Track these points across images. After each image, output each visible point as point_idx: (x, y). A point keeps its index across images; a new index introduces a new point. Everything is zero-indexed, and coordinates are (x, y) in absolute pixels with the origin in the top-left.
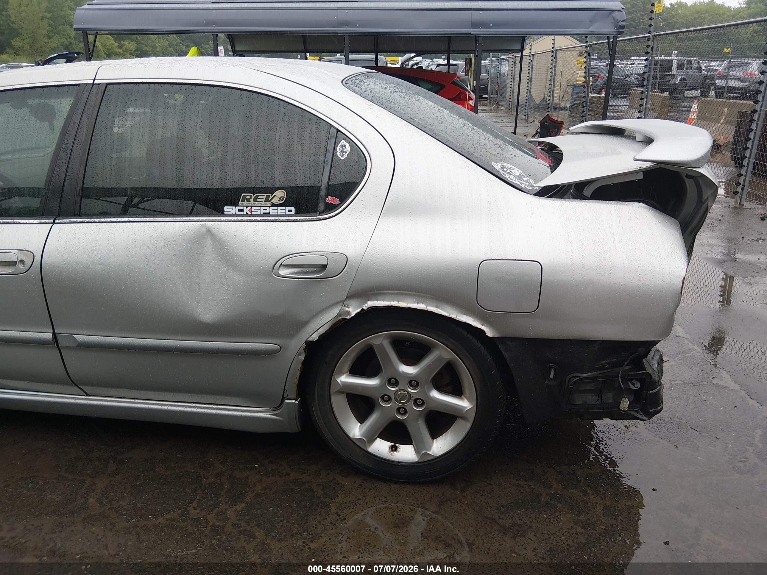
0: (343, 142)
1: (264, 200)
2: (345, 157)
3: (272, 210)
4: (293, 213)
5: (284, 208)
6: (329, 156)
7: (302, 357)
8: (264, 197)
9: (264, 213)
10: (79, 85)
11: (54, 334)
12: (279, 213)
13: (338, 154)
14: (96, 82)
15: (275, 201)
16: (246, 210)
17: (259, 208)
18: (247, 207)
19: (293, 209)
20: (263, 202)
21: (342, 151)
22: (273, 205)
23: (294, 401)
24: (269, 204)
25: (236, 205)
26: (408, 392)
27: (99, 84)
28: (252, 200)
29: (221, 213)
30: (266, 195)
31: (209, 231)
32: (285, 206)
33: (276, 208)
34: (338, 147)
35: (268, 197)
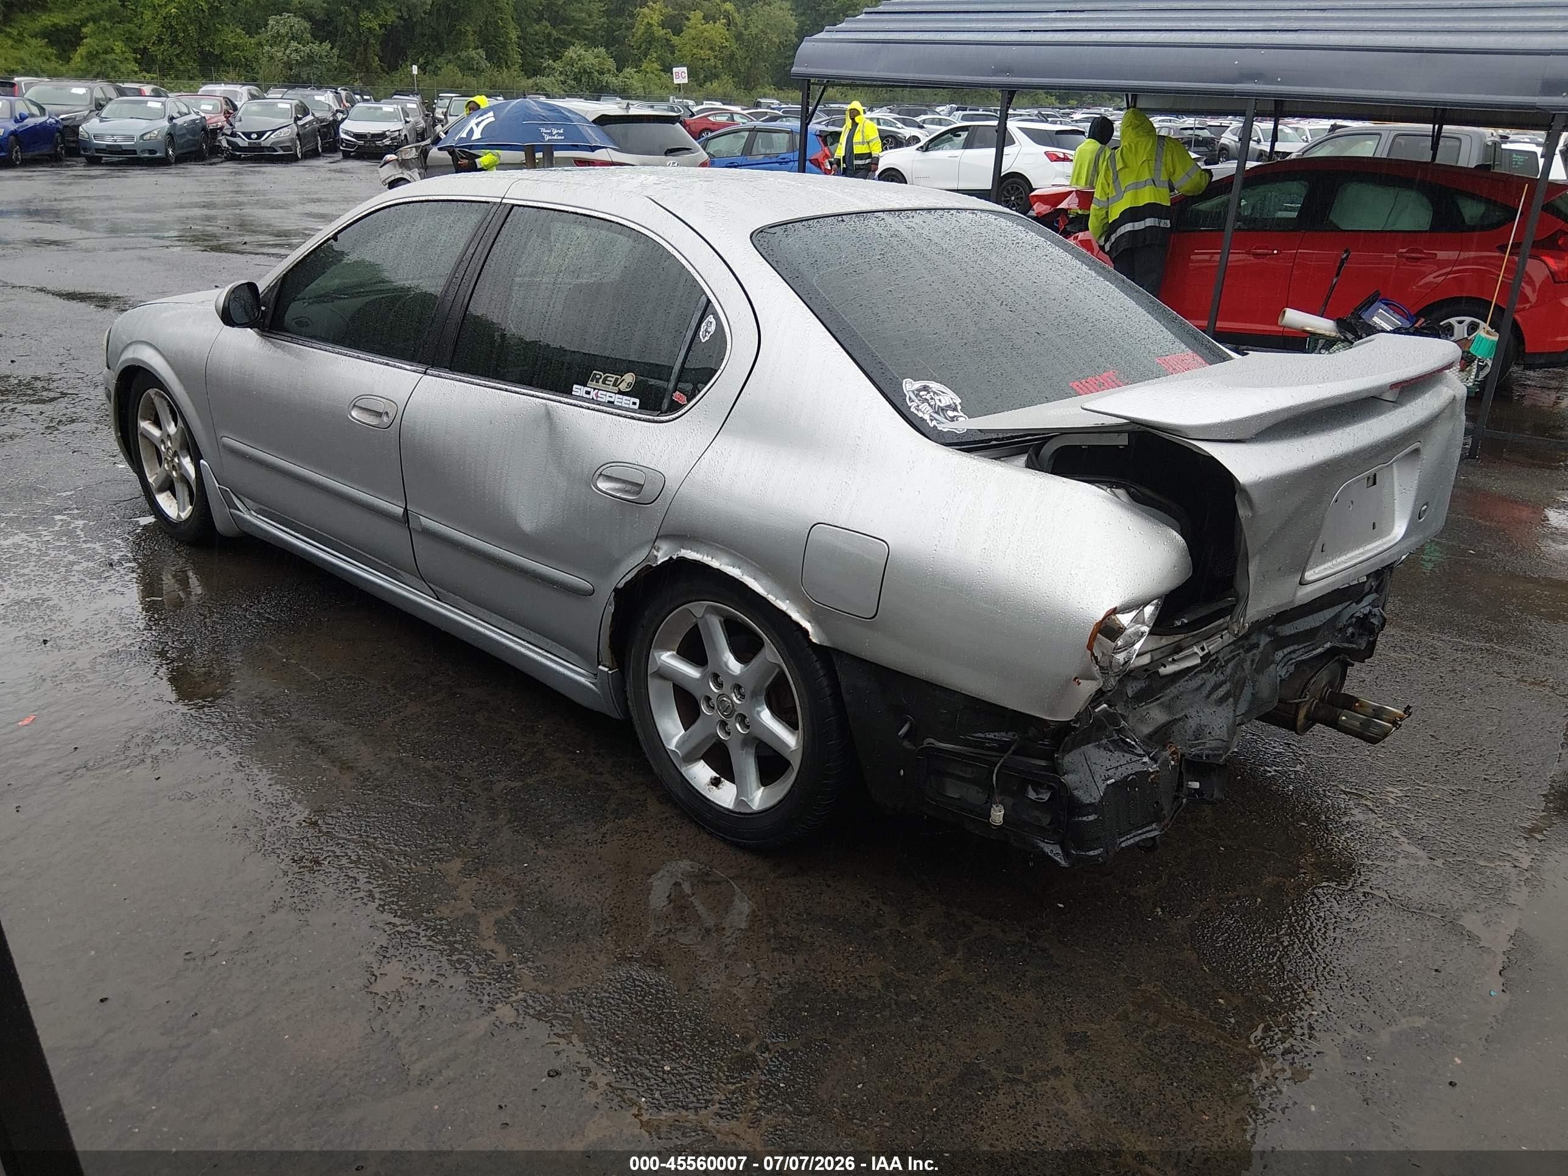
0: (711, 318)
1: (612, 383)
2: (707, 338)
3: (617, 399)
4: (636, 407)
5: (629, 398)
6: (689, 335)
7: (611, 609)
8: (613, 380)
9: (609, 402)
10: (488, 202)
11: (406, 510)
12: (624, 405)
13: (701, 333)
14: (504, 201)
15: (623, 387)
16: (593, 394)
17: (605, 393)
18: (595, 389)
19: (637, 401)
20: (611, 387)
21: (706, 331)
22: (620, 392)
23: (606, 669)
24: (616, 389)
25: (585, 385)
26: (732, 701)
27: (506, 204)
28: (601, 381)
29: (568, 392)
30: (615, 376)
31: (548, 414)
32: (631, 396)
33: (621, 396)
34: (704, 324)
35: (617, 380)
